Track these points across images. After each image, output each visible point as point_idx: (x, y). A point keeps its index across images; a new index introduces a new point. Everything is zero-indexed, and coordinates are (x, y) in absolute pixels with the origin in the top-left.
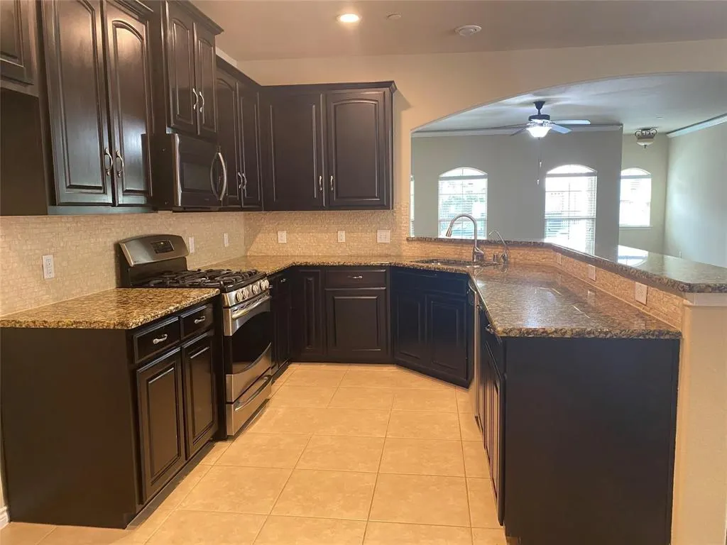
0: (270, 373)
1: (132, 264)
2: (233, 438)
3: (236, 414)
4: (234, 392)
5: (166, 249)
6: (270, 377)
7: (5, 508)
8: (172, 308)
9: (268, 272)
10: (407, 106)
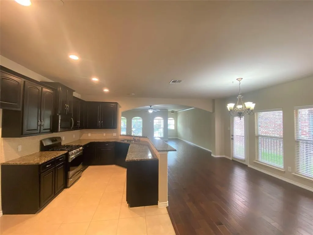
0: (82, 169)
1: (45, 145)
2: (69, 187)
3: (71, 181)
4: (70, 176)
5: (56, 140)
6: (81, 170)
7: (2, 211)
8: (53, 158)
9: (83, 145)
10: (120, 107)
